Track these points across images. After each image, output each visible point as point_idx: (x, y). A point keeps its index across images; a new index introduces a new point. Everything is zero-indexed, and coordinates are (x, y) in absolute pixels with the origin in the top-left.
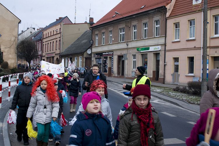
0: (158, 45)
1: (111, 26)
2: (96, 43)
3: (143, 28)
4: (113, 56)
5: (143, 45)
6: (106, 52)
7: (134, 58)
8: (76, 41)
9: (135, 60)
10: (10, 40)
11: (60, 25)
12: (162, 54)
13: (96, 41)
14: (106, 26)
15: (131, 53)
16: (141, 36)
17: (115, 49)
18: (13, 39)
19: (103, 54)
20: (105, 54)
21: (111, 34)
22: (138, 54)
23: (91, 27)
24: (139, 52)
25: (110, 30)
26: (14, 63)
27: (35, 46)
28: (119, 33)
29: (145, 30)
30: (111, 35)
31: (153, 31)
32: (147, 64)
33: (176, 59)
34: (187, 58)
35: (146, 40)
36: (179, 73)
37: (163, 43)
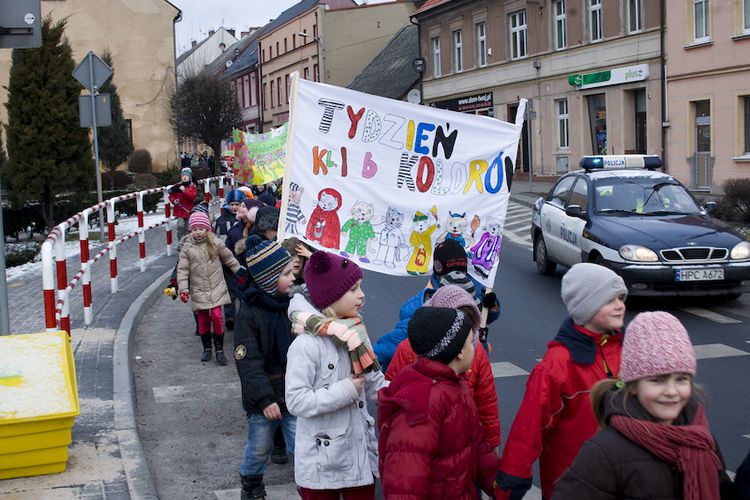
0: (638, 62)
1: (480, 7)
2: (433, 66)
3: (587, 5)
4: (495, 107)
5: (590, 66)
6: (467, 98)
7: (562, 112)
8: (370, 65)
9: (564, 116)
10: (152, 80)
11: (313, 14)
12: (652, 91)
13: (432, 61)
14: (462, 9)
15: (552, 92)
16: (582, 34)
17: (497, 84)
18: (160, 74)
19: (460, 102)
20: (466, 101)
21: (482, 35)
22: (574, 97)
23: (416, 16)
24: (577, 89)
25: (476, 20)
26: (168, 154)
27: (231, 92)
28: (508, 26)
29: (594, 12)
30: (484, 38)
31: (621, 15)
32: (605, 129)
33: (701, 107)
34: (736, 99)
35: (599, 48)
36: (712, 152)
37: (655, 55)
